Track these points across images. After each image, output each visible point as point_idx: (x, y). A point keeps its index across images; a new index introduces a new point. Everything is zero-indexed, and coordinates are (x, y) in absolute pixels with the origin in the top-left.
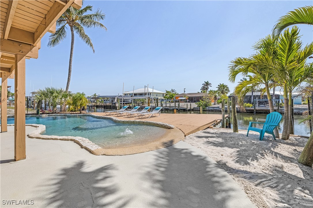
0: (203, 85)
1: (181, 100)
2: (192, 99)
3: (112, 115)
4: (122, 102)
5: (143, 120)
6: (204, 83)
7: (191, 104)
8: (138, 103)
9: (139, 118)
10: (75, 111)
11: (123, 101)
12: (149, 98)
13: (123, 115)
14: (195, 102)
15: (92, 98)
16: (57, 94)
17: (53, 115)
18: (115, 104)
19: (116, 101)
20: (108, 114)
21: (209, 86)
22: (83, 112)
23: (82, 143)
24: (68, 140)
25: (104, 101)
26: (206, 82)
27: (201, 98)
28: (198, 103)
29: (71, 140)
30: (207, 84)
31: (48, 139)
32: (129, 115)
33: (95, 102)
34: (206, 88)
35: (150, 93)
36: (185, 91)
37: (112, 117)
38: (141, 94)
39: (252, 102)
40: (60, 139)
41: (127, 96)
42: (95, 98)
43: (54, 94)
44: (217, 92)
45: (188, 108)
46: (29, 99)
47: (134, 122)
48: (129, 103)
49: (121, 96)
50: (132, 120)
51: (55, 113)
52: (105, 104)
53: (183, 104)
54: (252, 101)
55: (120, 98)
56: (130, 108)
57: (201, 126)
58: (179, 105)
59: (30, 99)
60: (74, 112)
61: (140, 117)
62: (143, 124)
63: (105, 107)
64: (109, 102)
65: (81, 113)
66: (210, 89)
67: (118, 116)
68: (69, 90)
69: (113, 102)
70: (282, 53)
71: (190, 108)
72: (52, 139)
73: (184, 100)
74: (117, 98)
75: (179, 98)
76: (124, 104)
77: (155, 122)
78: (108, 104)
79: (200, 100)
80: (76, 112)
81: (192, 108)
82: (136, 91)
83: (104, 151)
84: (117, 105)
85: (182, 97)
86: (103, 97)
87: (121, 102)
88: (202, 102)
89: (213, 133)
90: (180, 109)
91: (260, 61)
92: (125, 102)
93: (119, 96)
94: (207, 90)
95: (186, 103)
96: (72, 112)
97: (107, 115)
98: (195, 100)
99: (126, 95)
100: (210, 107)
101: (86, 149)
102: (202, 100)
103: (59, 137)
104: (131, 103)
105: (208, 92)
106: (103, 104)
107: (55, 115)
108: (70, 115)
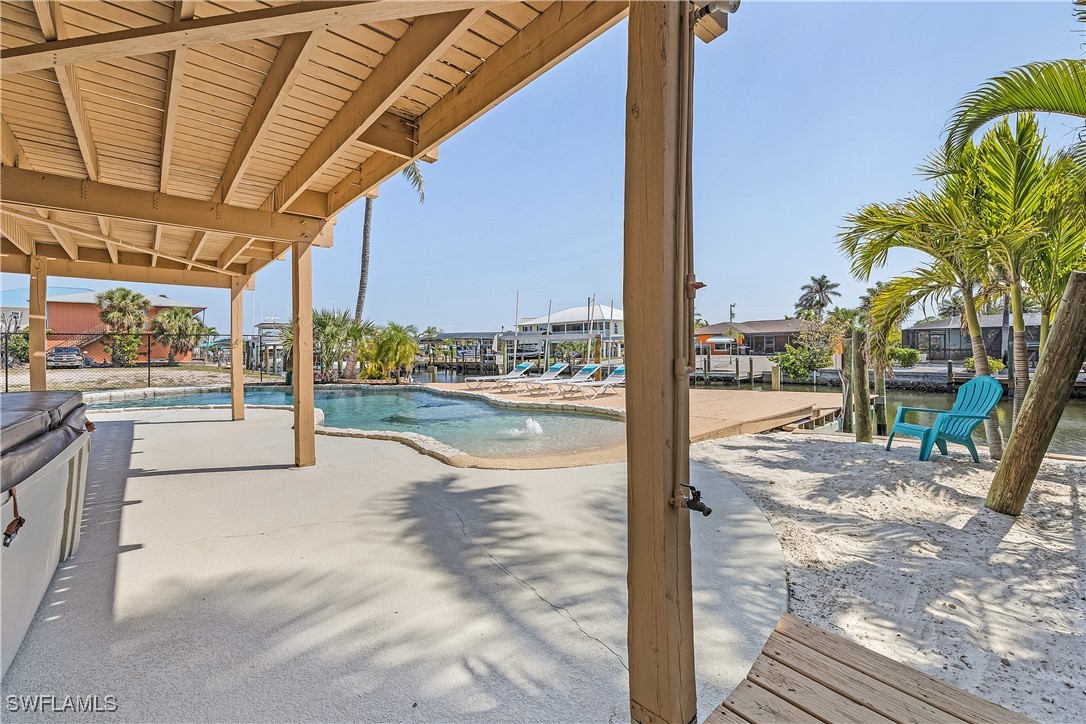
0: (806, 291)
1: (719, 346)
2: (756, 344)
3: (486, 388)
4: (515, 354)
5: (576, 403)
6: (811, 283)
7: (751, 361)
8: (565, 356)
9: (565, 398)
10: (379, 378)
11: (518, 351)
12: (598, 337)
13: (517, 389)
14: (769, 351)
15: (423, 341)
16: (335, 329)
17: (326, 388)
18: (491, 358)
19: (495, 347)
20: (473, 385)
21: (830, 296)
22: (402, 379)
23: (420, 444)
24: (386, 438)
25: (459, 349)
26: (818, 277)
27: (791, 338)
28: (779, 355)
29: (394, 439)
30: (822, 285)
31: (342, 435)
32: (535, 390)
33: (431, 352)
34: (818, 302)
35: (608, 324)
36: (732, 315)
37: (485, 394)
38: (576, 327)
39: (1003, 353)
40: (368, 437)
41: (529, 331)
42: (432, 340)
43: (328, 329)
44: (858, 317)
45: (743, 375)
46: (251, 345)
47: (547, 407)
48: (536, 358)
49: (510, 333)
50: (543, 401)
51: (331, 382)
52: (461, 360)
53: (727, 358)
54: (1004, 348)
55: (508, 338)
56: (538, 371)
57: (748, 422)
58: (707, 363)
59: (253, 344)
60: (379, 381)
61: (567, 396)
62: (576, 412)
63: (460, 368)
64: (473, 352)
65: (398, 383)
66: (835, 303)
67: (502, 393)
68: (364, 317)
69: (485, 352)
70: (998, 190)
71: (750, 374)
72: (351, 436)
73: (728, 345)
74: (499, 340)
75: (710, 340)
76: (519, 358)
77: (609, 408)
78: (468, 360)
79: (787, 345)
80: (384, 381)
81: (757, 373)
82: (558, 318)
83: (473, 460)
84: (500, 360)
85: (720, 335)
86: (456, 338)
87: (511, 354)
88: (792, 355)
89: (780, 441)
90: (712, 379)
91: (930, 216)
92: (524, 354)
93: (505, 334)
94: (820, 309)
95: (734, 357)
96: (374, 381)
97: (470, 389)
98: (770, 346)
99: (525, 328)
100: (824, 371)
101: (432, 455)
102: (796, 346)
103: (365, 433)
104: (542, 357)
105: (825, 316)
106: (454, 360)
107: (330, 388)
108: (371, 387)
